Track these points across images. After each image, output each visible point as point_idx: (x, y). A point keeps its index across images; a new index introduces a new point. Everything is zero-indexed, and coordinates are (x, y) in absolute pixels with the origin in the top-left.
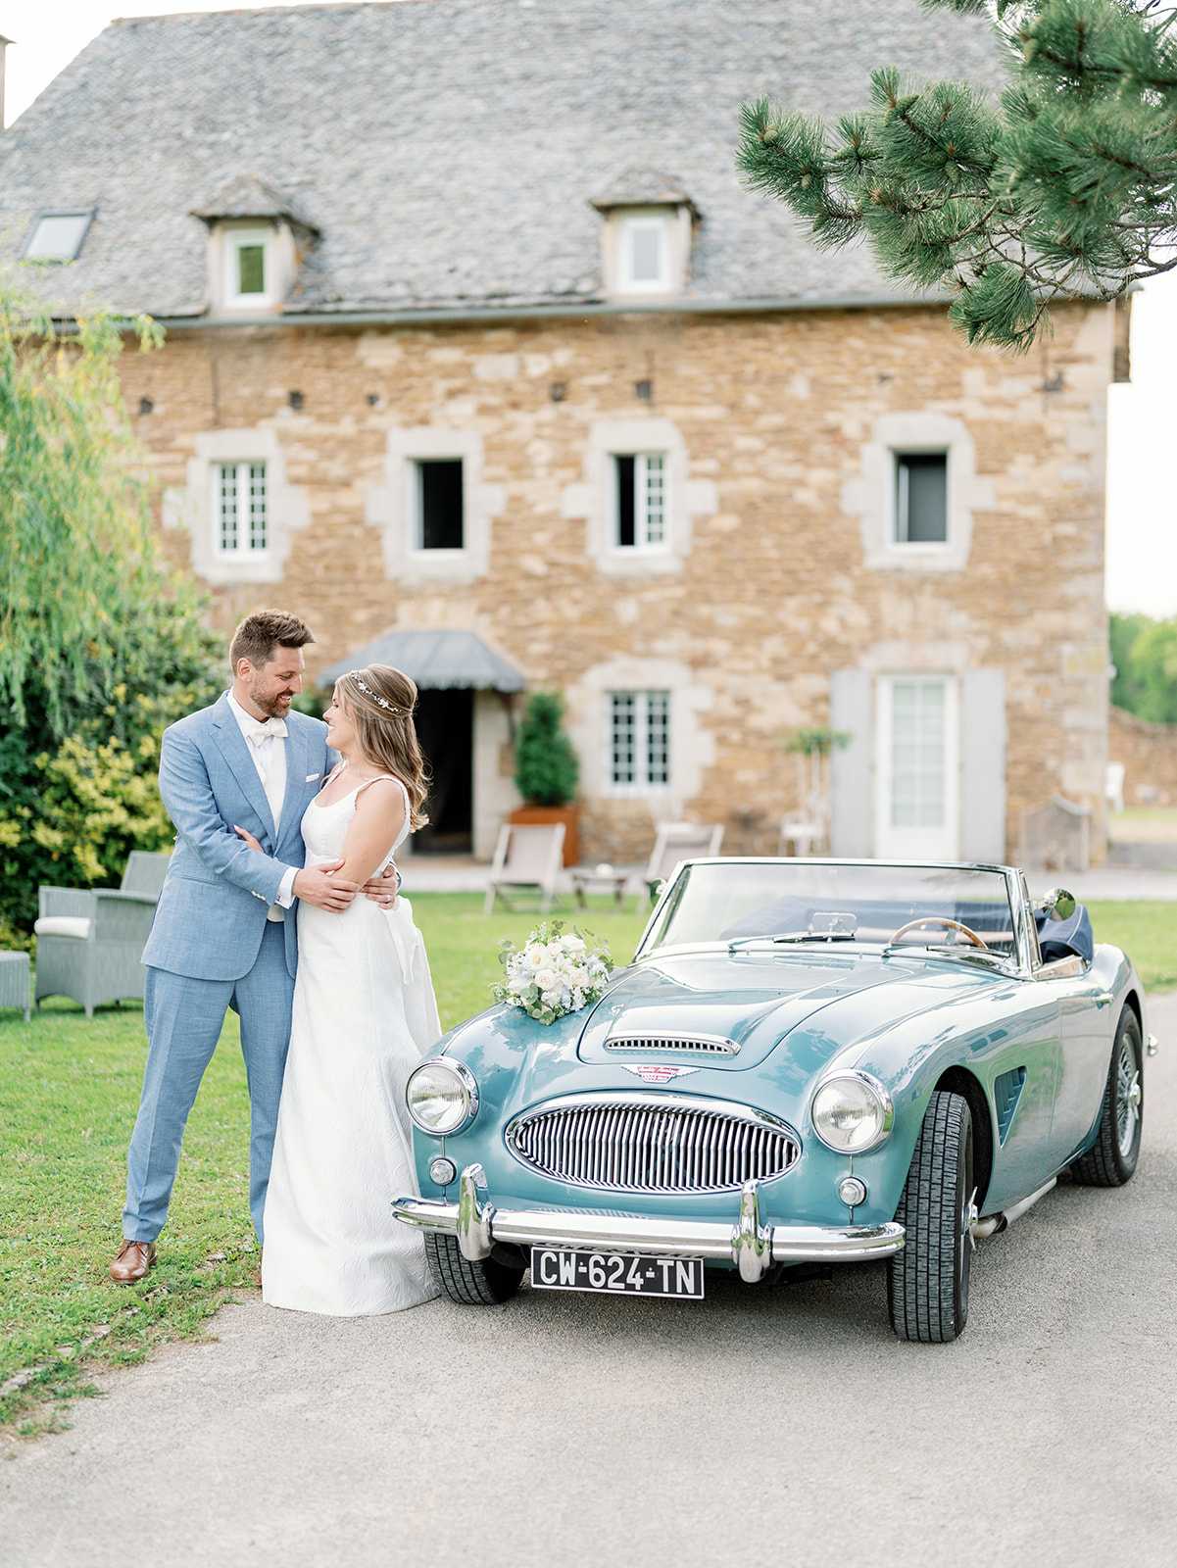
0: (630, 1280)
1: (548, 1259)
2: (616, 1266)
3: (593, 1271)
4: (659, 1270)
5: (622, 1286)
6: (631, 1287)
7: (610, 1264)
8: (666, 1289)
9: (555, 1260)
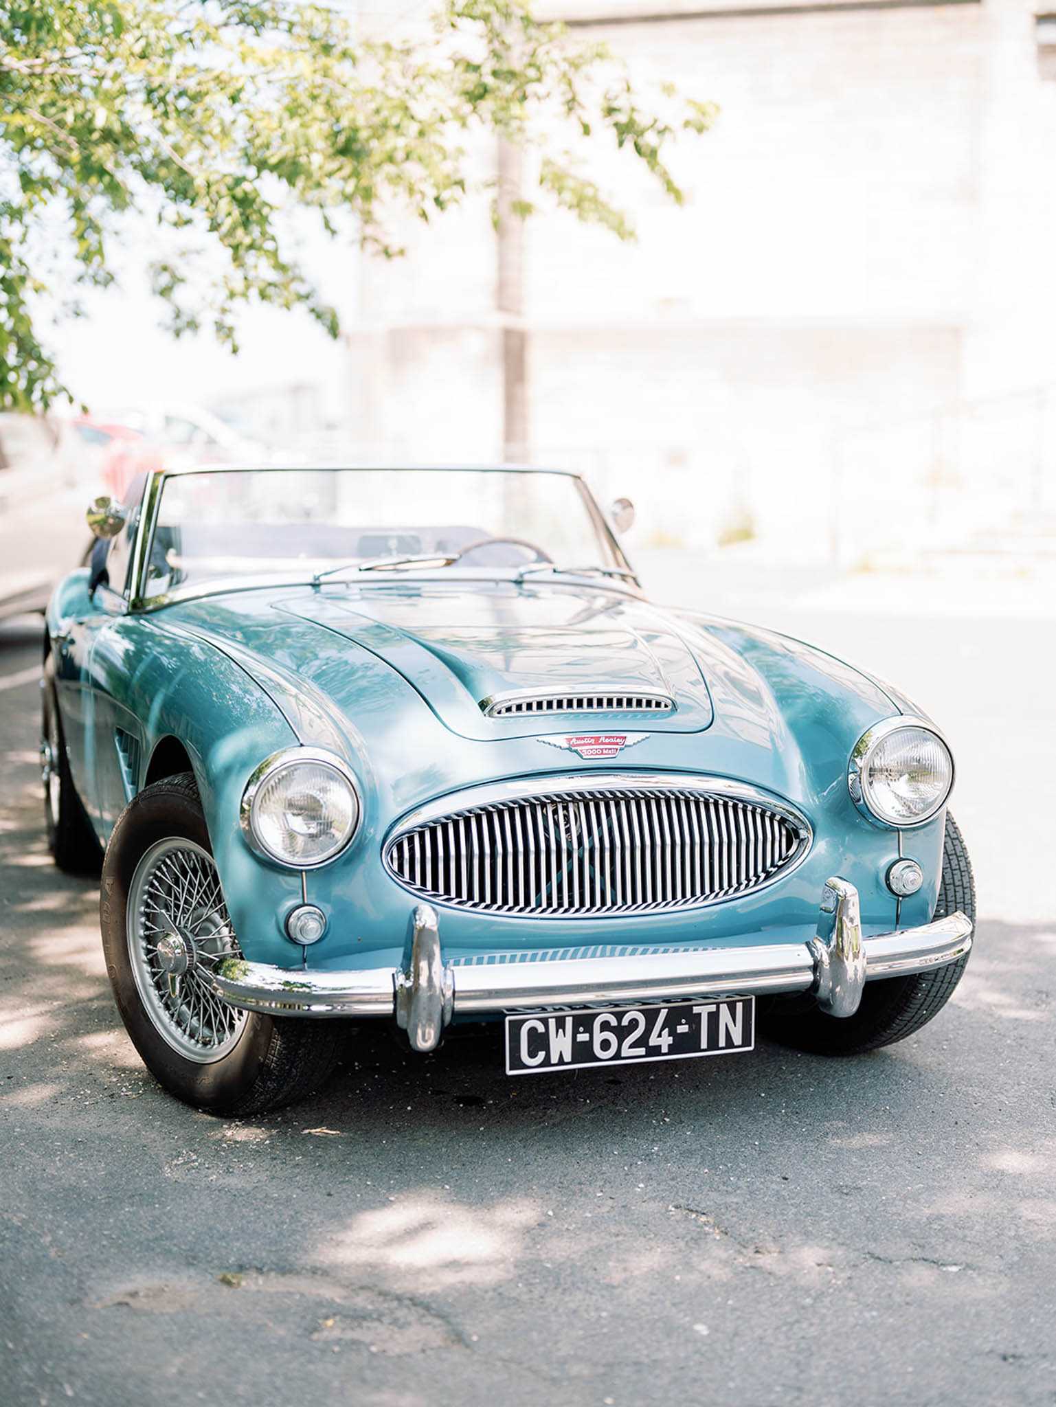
0: (653, 1041)
1: (532, 1031)
2: (634, 1024)
3: (599, 1037)
4: (695, 1020)
5: (642, 1051)
6: (656, 1050)
7: (625, 1022)
8: (704, 1045)
9: (541, 1029)
